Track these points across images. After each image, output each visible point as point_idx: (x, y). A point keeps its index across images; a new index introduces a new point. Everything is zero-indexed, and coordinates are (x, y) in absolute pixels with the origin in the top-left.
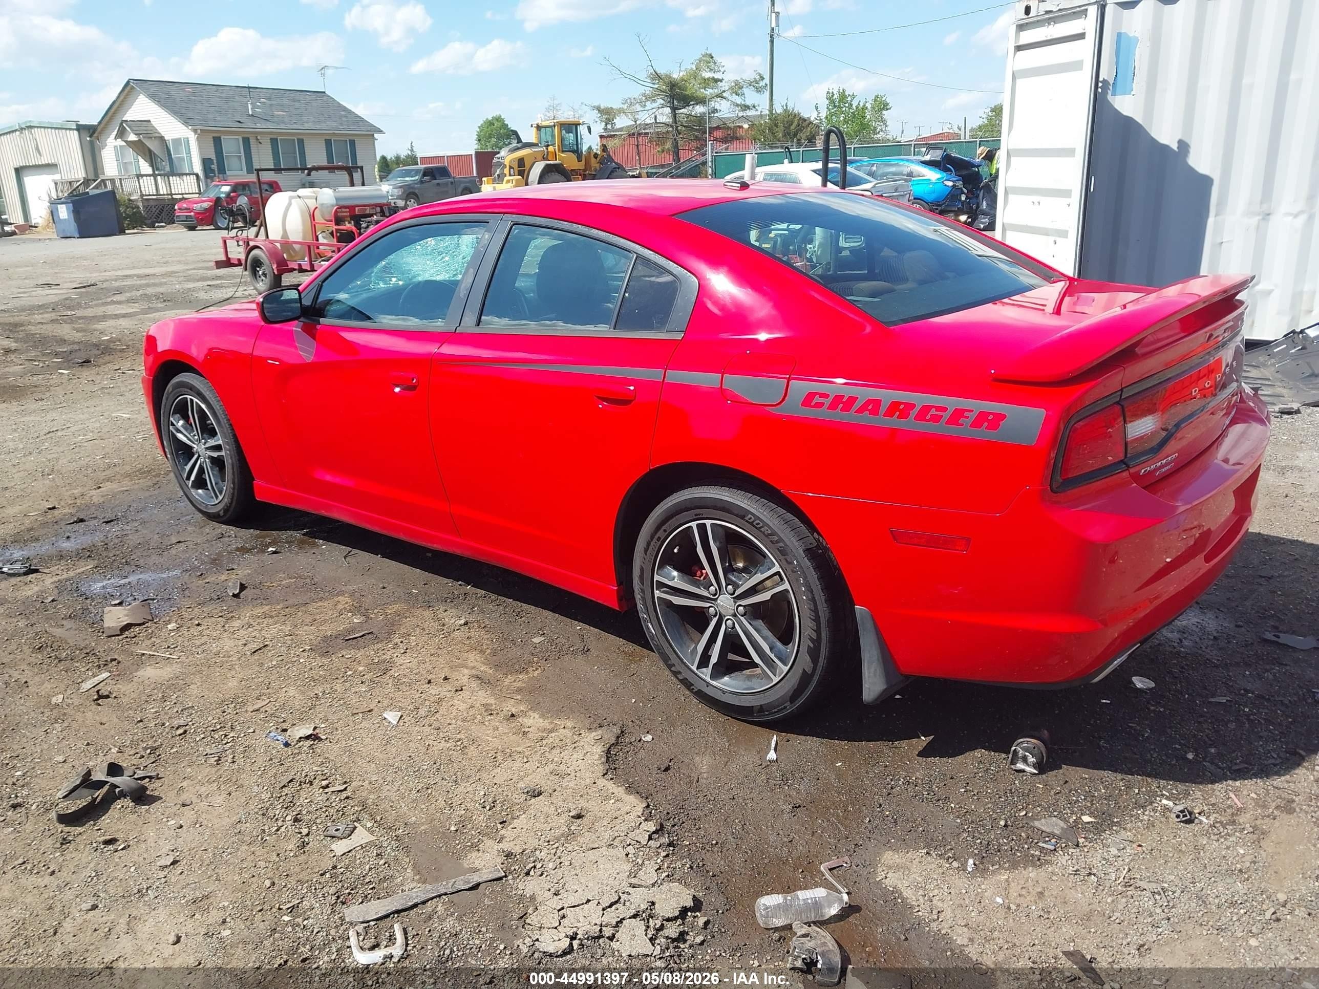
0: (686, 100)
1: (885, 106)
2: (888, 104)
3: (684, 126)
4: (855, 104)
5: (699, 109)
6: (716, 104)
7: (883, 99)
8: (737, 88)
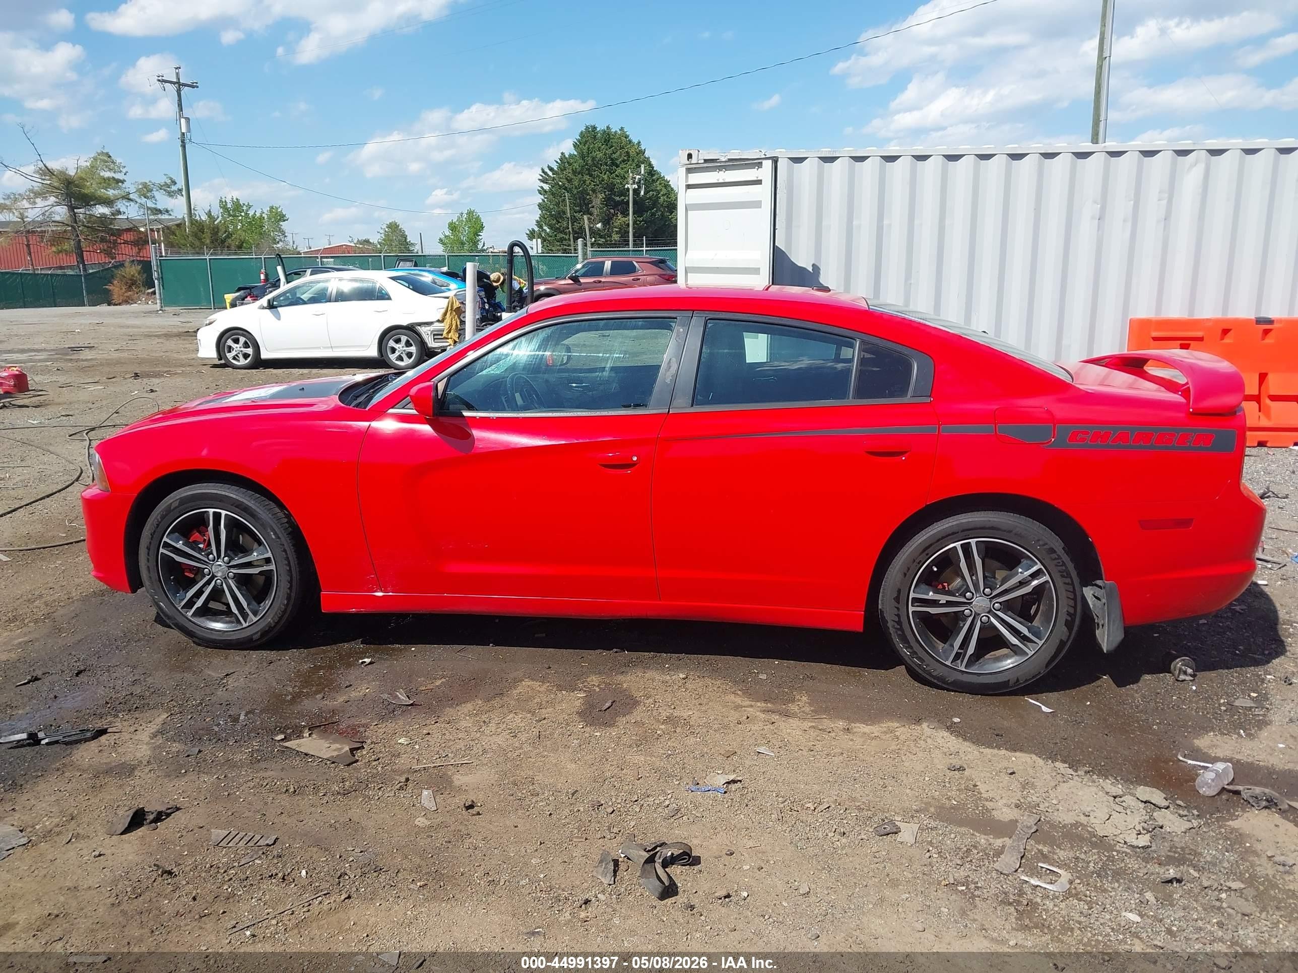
0: (87, 200)
1: (282, 218)
2: (284, 216)
3: (85, 226)
4: (251, 213)
5: (101, 210)
6: (121, 205)
7: (279, 210)
8: (146, 190)
